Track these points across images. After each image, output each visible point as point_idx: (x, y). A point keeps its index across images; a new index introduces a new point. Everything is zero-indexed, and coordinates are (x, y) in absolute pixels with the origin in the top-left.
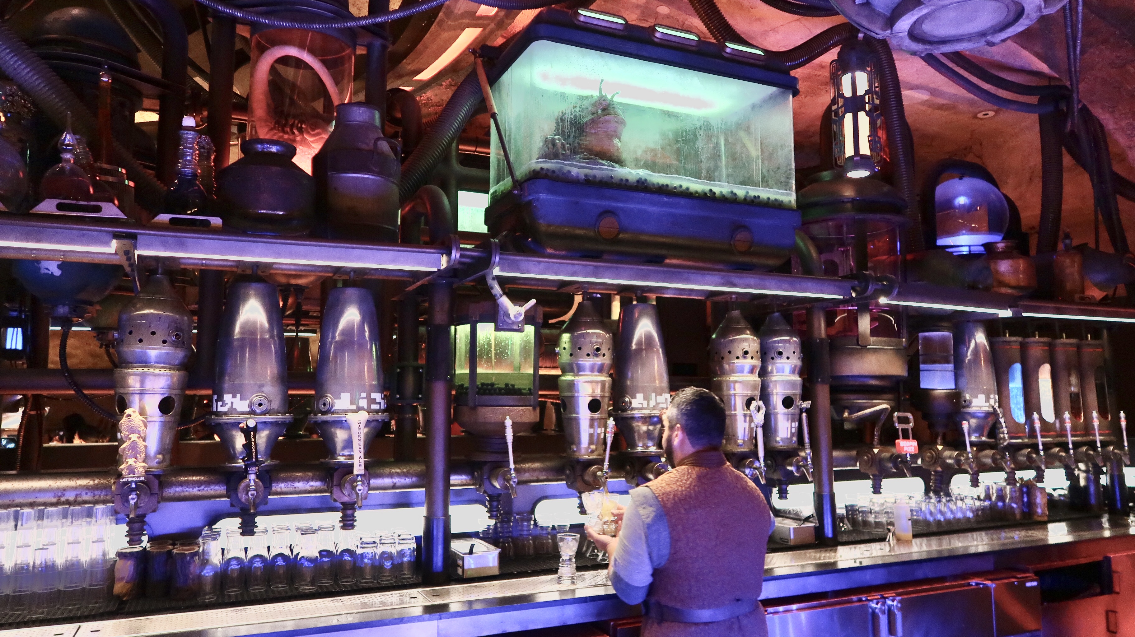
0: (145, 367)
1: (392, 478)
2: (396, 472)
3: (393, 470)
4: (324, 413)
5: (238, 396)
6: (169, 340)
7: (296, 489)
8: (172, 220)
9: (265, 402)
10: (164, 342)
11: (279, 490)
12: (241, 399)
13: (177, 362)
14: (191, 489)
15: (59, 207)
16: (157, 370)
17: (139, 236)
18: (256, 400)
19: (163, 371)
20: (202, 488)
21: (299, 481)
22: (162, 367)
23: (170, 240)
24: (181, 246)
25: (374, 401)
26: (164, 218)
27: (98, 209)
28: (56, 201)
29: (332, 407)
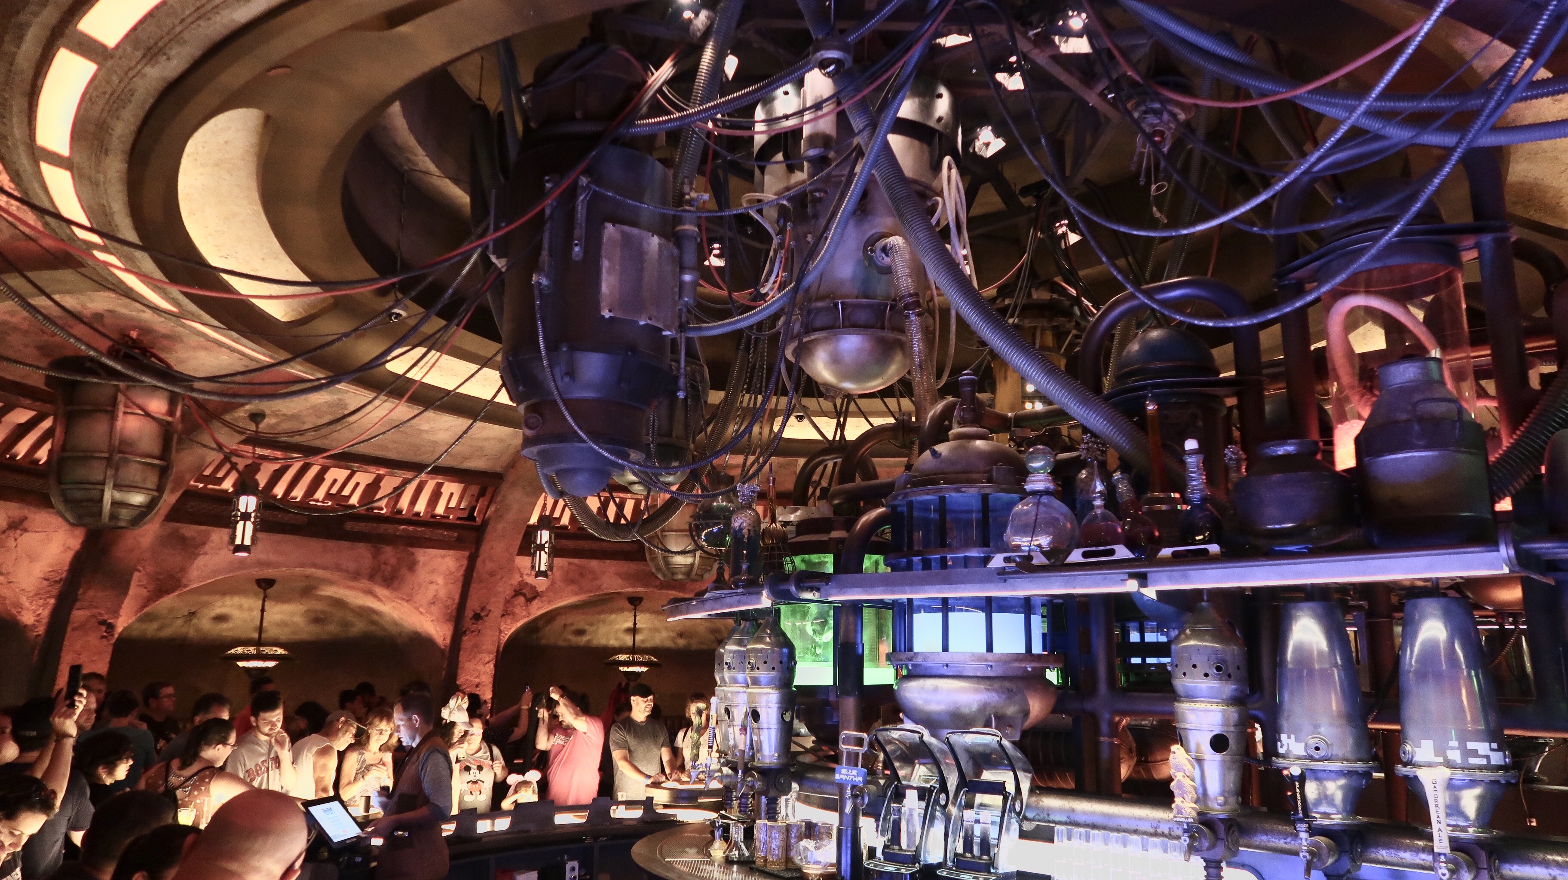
0: (1192, 702)
1: (1547, 867)
2: (1554, 861)
3: (1550, 857)
4: (1405, 765)
5: (1293, 736)
6: (1209, 672)
7: (1404, 861)
8: (1174, 553)
9: (1322, 745)
10: (1206, 675)
11: (1380, 858)
12: (1297, 740)
13: (1224, 697)
14: (1277, 841)
15: (1085, 555)
16: (1203, 705)
17: (1149, 575)
18: (1312, 742)
19: (1214, 707)
20: (1289, 840)
21: (1405, 851)
22: (1209, 702)
23: (1174, 573)
24: (1186, 578)
25: (1475, 753)
26: (1166, 552)
27: (1112, 552)
28: (1081, 550)
29: (1412, 757)
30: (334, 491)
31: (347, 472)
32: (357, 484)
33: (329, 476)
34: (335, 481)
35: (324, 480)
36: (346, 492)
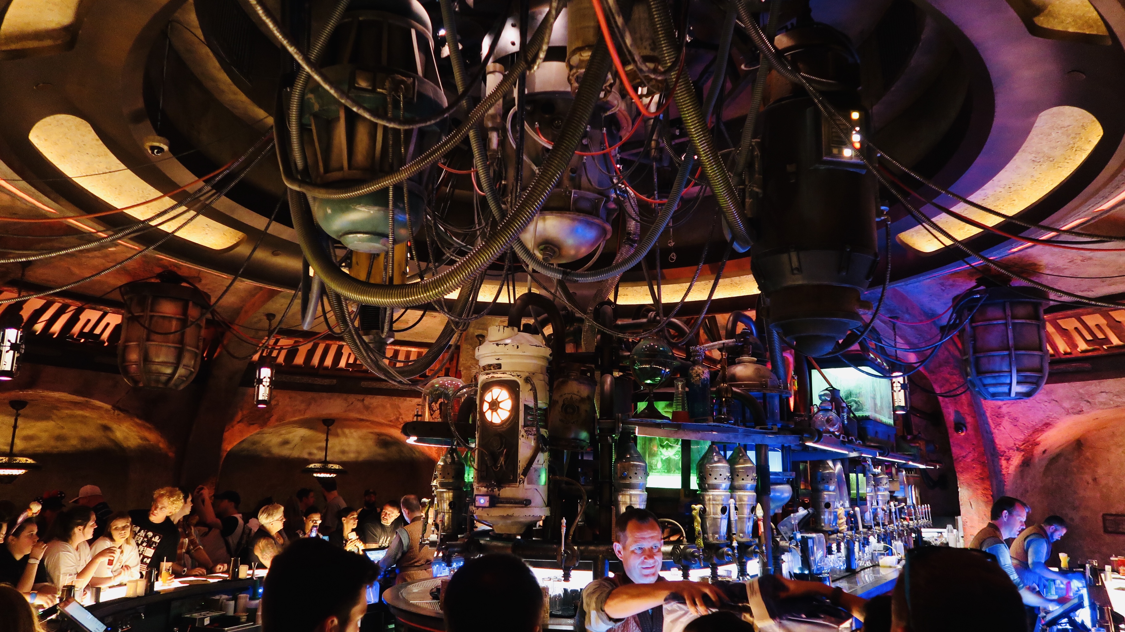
30: (87, 330)
31: (100, 313)
32: (108, 324)
33: (83, 318)
34: (89, 321)
35: (79, 319)
36: (97, 331)
